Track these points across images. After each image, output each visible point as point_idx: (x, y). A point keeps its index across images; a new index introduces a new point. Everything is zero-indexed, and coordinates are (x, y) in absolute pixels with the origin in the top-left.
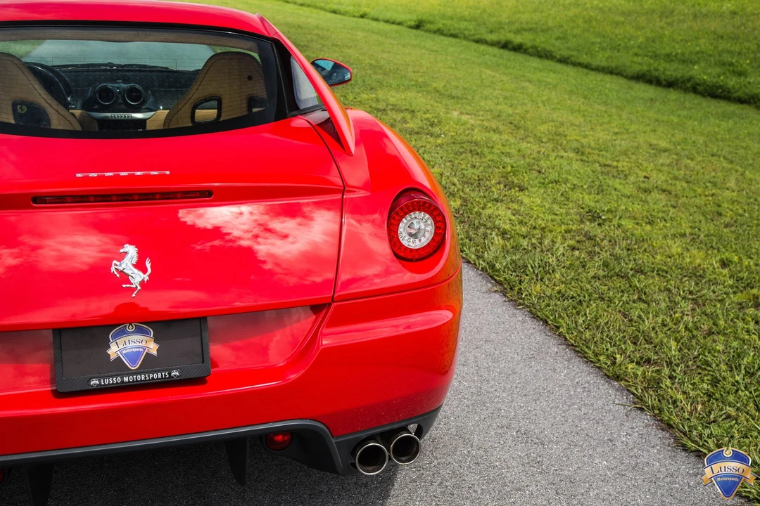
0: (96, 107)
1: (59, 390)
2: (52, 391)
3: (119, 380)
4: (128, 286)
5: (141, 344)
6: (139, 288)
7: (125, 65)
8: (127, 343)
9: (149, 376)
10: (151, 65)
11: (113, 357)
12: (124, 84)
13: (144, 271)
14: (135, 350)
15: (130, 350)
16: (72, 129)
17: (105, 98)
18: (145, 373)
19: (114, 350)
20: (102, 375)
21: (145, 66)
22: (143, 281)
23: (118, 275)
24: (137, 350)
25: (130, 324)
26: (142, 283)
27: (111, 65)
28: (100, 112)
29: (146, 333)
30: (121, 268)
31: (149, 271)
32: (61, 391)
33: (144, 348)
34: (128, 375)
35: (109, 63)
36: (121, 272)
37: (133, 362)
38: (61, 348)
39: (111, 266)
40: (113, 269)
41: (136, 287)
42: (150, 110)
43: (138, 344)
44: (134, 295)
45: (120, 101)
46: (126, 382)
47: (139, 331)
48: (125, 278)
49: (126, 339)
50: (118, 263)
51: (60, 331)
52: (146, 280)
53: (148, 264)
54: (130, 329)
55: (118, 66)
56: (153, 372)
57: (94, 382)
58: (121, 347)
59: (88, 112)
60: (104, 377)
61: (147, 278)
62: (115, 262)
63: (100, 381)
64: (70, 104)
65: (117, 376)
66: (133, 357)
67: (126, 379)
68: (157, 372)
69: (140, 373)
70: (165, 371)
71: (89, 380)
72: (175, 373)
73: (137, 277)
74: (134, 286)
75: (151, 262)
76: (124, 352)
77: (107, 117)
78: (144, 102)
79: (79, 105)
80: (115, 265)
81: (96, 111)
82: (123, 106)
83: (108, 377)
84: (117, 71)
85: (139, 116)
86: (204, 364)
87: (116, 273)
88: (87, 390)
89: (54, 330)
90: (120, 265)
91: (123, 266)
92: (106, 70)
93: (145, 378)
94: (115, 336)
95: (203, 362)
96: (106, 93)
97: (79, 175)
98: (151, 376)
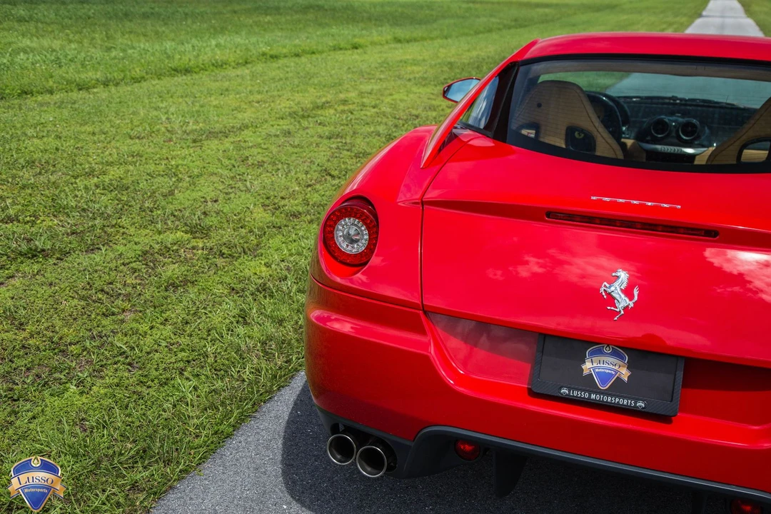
0: (649, 138)
1: (533, 389)
2: (528, 388)
3: (587, 395)
4: (612, 308)
5: (614, 367)
6: (622, 312)
7: (690, 100)
8: (602, 362)
9: (615, 400)
10: (716, 100)
11: (586, 372)
12: (683, 118)
13: (631, 297)
14: (607, 371)
15: (603, 370)
16: (614, 156)
17: (660, 130)
18: (612, 396)
19: (588, 366)
20: (573, 386)
21: (709, 102)
22: (627, 306)
23: (605, 297)
24: (610, 371)
25: (608, 346)
26: (626, 308)
27: (674, 98)
28: (652, 144)
29: (621, 357)
30: (609, 291)
31: (636, 298)
32: (535, 391)
33: (616, 372)
34: (596, 393)
35: (673, 97)
36: (609, 295)
37: (604, 382)
38: (543, 352)
39: (601, 287)
40: (602, 290)
41: (620, 311)
42: (703, 146)
43: (611, 366)
44: (616, 319)
45: (674, 134)
46: (593, 400)
47: (615, 354)
48: (611, 300)
49: (602, 358)
50: (608, 285)
51: (545, 336)
52: (630, 307)
53: (636, 292)
54: (607, 350)
55: (681, 100)
56: (620, 397)
57: (565, 391)
58: (595, 365)
59: (640, 143)
60: (575, 389)
61: (631, 305)
62: (605, 283)
63: (569, 392)
64: (624, 133)
65: (585, 391)
66: (604, 377)
67: (593, 396)
68: (624, 398)
69: (608, 395)
70: (632, 399)
71: (560, 388)
72: (641, 404)
73: (623, 302)
74: (618, 310)
75: (640, 290)
76: (597, 370)
77: (656, 149)
78: (698, 137)
79: (633, 135)
80: (605, 286)
81: (648, 142)
82: (675, 141)
83: (578, 390)
84: (680, 104)
85: (690, 151)
86: (672, 403)
87: (604, 294)
88: (557, 397)
89: (540, 334)
90: (610, 287)
91: (613, 288)
92: (669, 104)
93: (611, 400)
94: (592, 354)
95: (671, 401)
96: (661, 126)
97: (594, 198)
98: (617, 400)
